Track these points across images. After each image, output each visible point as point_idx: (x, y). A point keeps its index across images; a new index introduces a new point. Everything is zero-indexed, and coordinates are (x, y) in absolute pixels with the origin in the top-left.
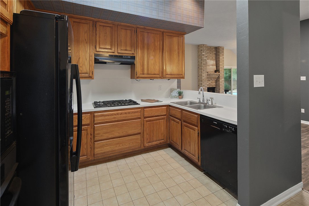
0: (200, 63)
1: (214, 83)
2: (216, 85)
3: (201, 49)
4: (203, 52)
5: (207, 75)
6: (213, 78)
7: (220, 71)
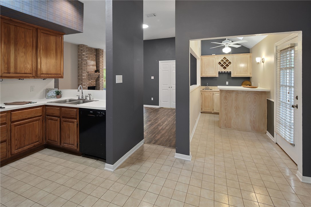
0: (80, 63)
1: (95, 83)
2: (96, 84)
3: (82, 49)
4: (83, 52)
5: (87, 75)
6: (94, 78)
7: (100, 71)
